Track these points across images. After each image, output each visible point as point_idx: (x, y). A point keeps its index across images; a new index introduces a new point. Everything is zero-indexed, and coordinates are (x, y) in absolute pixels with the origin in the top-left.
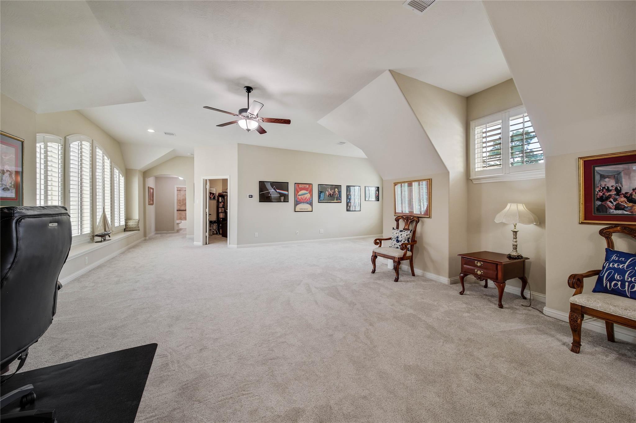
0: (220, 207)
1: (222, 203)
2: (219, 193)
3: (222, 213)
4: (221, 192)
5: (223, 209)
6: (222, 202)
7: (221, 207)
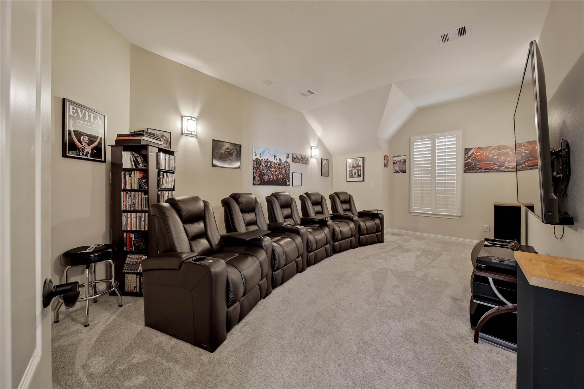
0: (126, 190)
1: (137, 175)
2: (119, 136)
3: (136, 211)
4: (126, 131)
5: (140, 195)
6: (137, 169)
7: (131, 190)
